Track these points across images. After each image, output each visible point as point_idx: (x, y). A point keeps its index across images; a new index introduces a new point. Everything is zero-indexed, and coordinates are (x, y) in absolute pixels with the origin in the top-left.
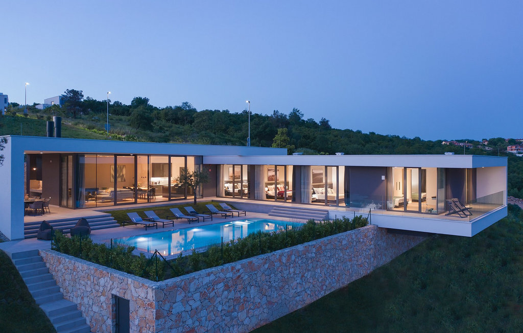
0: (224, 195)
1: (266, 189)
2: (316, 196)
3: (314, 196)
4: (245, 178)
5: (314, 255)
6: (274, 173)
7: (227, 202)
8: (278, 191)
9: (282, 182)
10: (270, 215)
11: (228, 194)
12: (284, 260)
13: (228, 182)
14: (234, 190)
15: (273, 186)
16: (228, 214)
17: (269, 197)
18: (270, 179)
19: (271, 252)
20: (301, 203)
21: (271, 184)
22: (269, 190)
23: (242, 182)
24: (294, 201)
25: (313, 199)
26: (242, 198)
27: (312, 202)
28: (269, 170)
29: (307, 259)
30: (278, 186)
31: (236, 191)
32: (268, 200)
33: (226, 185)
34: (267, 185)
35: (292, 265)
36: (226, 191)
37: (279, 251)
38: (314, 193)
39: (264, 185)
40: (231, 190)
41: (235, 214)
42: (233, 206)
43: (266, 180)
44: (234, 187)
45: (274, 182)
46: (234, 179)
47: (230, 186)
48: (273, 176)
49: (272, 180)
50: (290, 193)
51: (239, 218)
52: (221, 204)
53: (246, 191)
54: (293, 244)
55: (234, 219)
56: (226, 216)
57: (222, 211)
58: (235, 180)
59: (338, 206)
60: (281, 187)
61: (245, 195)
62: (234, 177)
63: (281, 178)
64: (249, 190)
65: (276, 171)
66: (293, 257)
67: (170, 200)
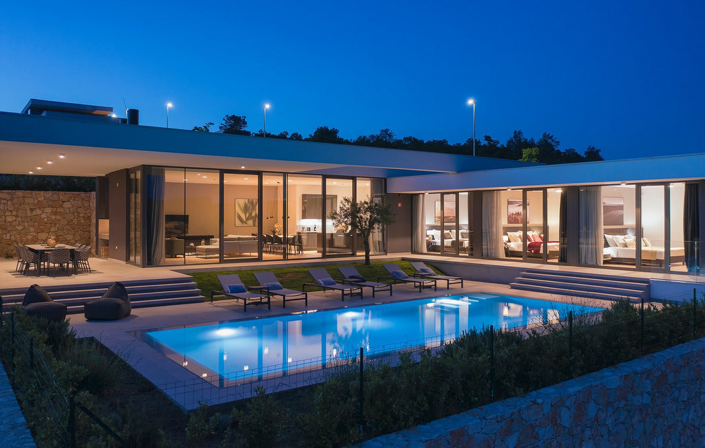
0: (425, 251)
1: (505, 238)
2: (610, 252)
3: (606, 251)
4: (464, 220)
5: (646, 399)
6: (520, 209)
7: (427, 262)
8: (528, 243)
9: (537, 227)
10: (513, 287)
11: (432, 248)
12: (566, 418)
13: (432, 227)
14: (442, 242)
15: (520, 233)
16: (427, 283)
17: (510, 254)
18: (512, 219)
19: (527, 391)
20: (579, 264)
21: (515, 230)
22: (509, 241)
23: (458, 228)
24: (563, 260)
25: (605, 256)
26: (457, 256)
27: (605, 262)
28: (509, 203)
29: (629, 411)
30: (529, 233)
31: (448, 242)
32: (508, 258)
33: (430, 233)
34: (507, 230)
35: (588, 432)
36: (429, 244)
37: (550, 390)
38: (607, 245)
39: (501, 231)
40: (438, 241)
41: (442, 283)
42: (440, 268)
43: (504, 222)
44: (443, 237)
45: (521, 225)
46: (443, 222)
47: (437, 233)
48: (518, 214)
49: (516, 221)
50: (554, 246)
51: (448, 292)
52: (414, 264)
53: (466, 243)
54: (589, 369)
55: (438, 293)
56: (422, 287)
57: (415, 276)
58: (445, 224)
59: (668, 271)
60: (534, 235)
61: (464, 250)
62: (443, 218)
63: (535, 219)
64: (471, 242)
65: (525, 204)
66: (592, 409)
67: (324, 256)
